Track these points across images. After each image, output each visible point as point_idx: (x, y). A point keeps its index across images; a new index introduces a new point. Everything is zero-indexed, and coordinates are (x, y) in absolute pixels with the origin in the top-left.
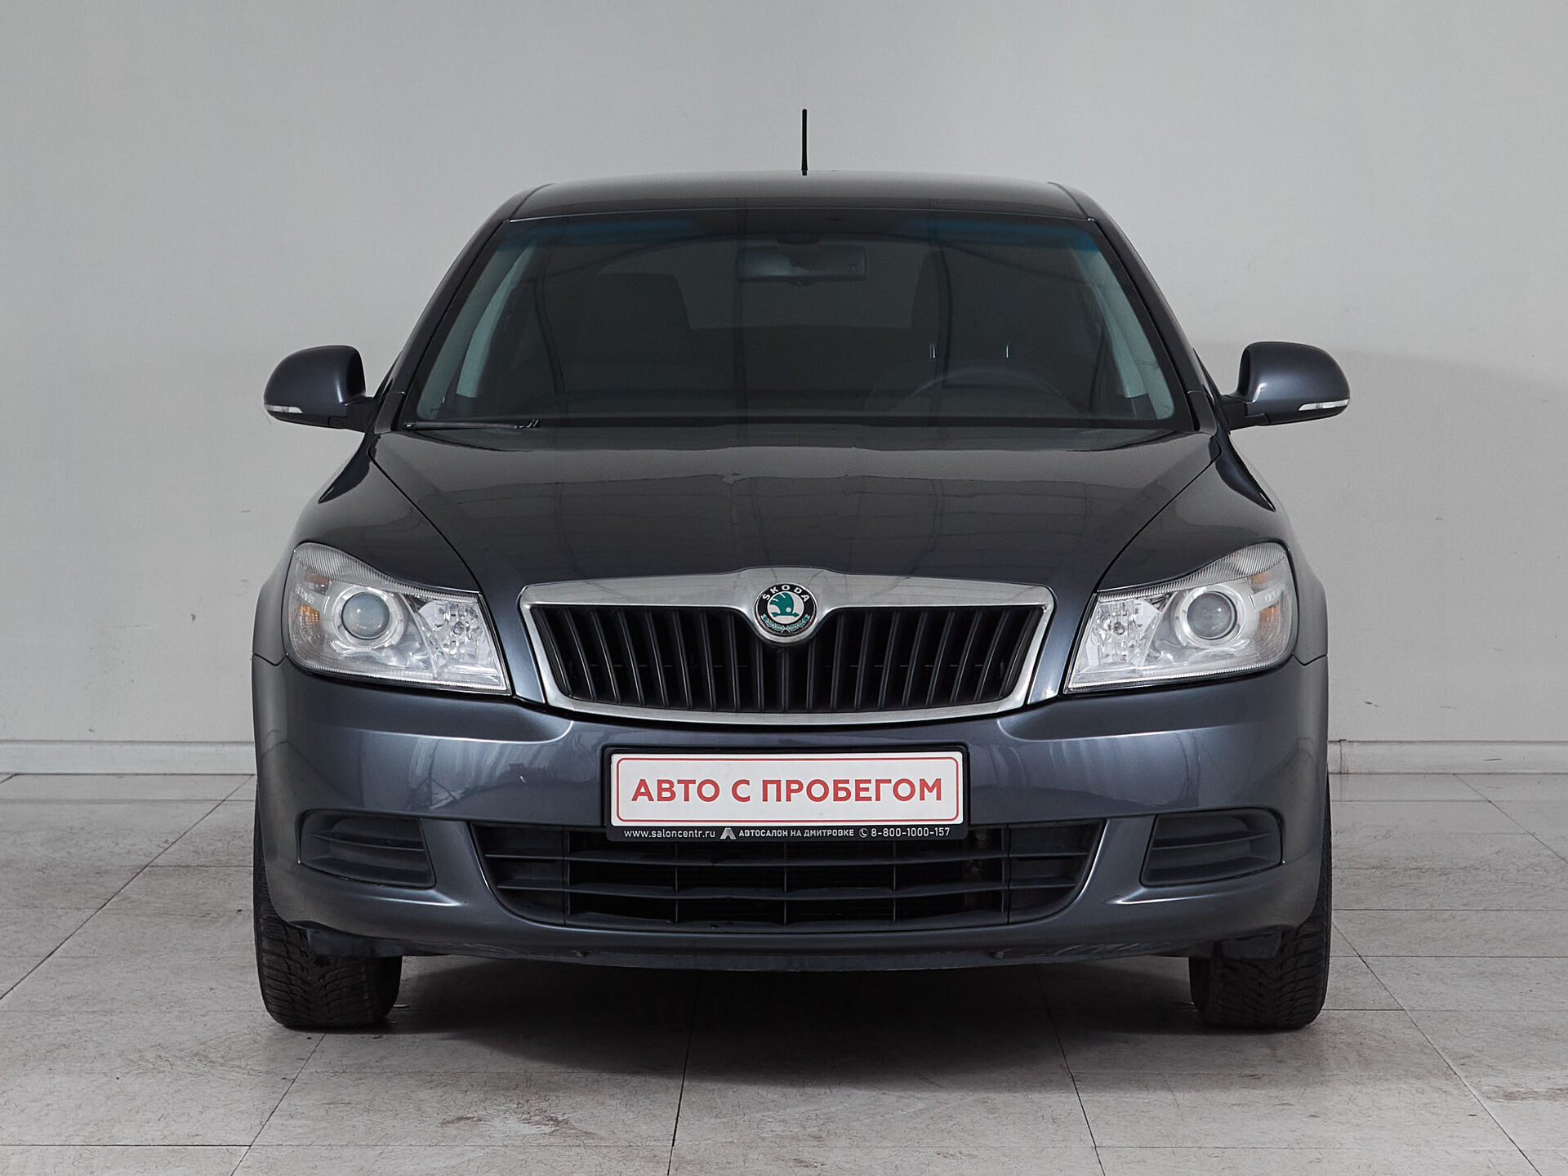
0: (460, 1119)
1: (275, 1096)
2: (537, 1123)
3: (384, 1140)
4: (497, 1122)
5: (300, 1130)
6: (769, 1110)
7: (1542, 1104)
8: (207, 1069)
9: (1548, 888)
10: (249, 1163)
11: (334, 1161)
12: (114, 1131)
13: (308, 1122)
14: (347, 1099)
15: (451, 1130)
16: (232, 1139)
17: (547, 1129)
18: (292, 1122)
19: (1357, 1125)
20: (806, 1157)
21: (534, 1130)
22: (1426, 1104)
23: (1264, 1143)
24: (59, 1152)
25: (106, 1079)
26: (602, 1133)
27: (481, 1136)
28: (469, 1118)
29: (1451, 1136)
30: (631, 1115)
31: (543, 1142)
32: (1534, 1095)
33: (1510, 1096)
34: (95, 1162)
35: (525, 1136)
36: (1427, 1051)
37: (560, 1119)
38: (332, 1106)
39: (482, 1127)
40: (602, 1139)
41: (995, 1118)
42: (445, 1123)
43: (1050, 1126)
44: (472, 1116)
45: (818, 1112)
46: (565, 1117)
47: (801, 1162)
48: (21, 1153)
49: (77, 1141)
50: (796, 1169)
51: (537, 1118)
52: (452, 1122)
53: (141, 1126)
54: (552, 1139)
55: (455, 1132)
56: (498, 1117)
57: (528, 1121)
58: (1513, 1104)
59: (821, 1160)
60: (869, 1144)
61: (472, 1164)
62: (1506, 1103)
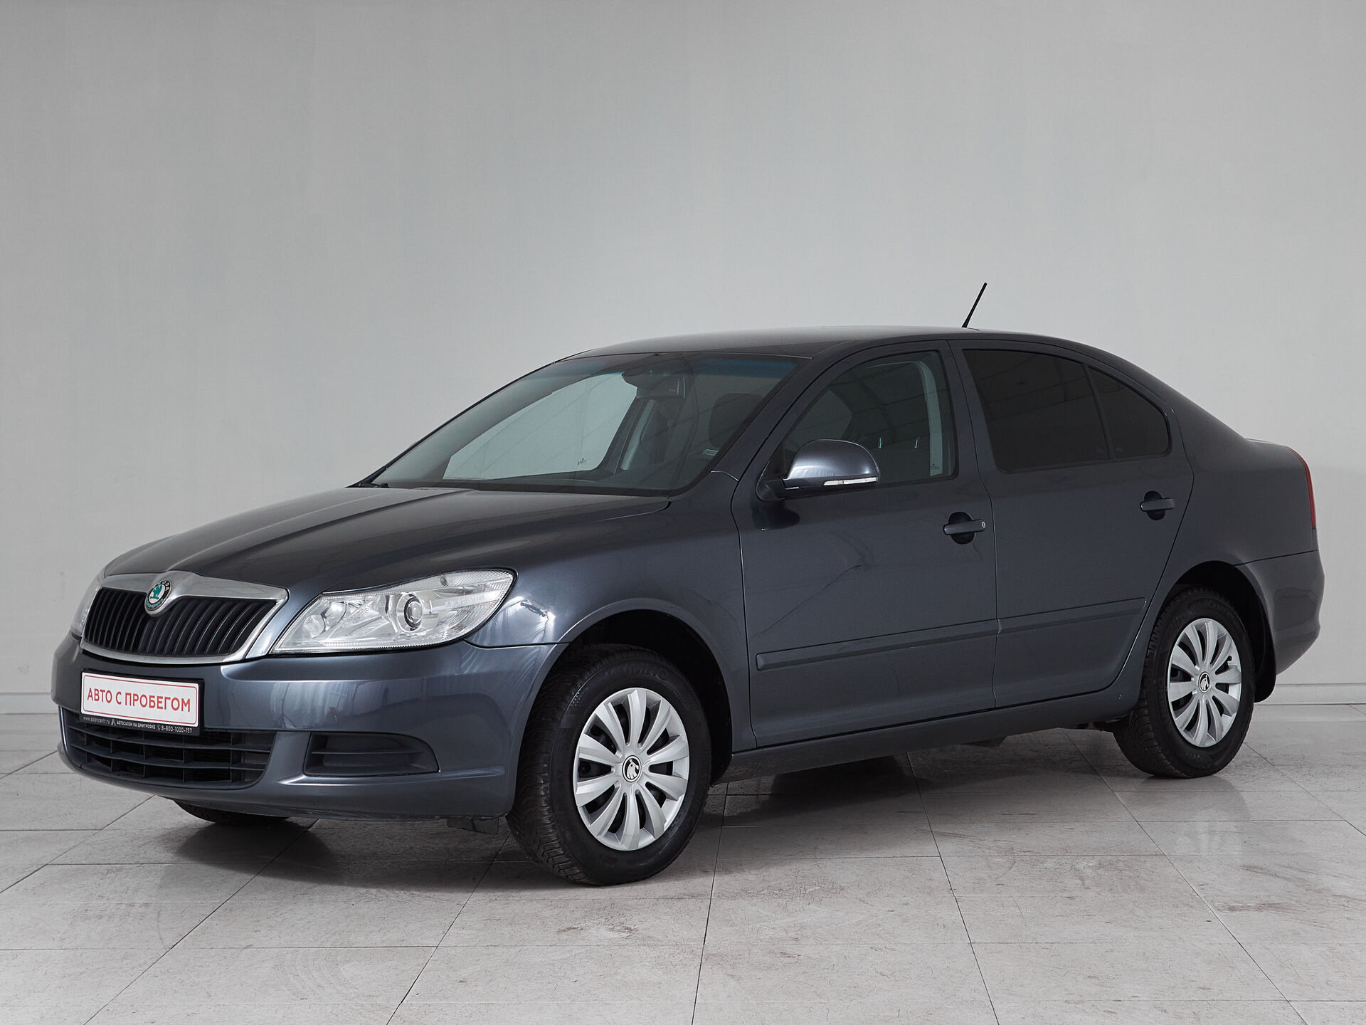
0: (570, 929)
1: (452, 915)
2: (618, 931)
3: (521, 942)
4: (593, 931)
5: (468, 937)
6: (764, 922)
7: (1253, 914)
8: (409, 898)
9: (1256, 777)
10: (436, 958)
11: (491, 956)
12: (351, 938)
13: (473, 932)
14: (498, 917)
15: (564, 936)
16: (426, 942)
17: (624, 935)
18: (463, 931)
19: (1136, 928)
20: (788, 951)
21: (616, 935)
22: (1179, 914)
23: (1077, 940)
24: (316, 952)
25: (346, 905)
26: (660, 937)
27: (583, 939)
28: (575, 928)
29: (1196, 935)
30: (678, 925)
31: (622, 943)
32: (1248, 908)
33: (1232, 909)
34: (339, 958)
35: (610, 939)
36: (1179, 880)
37: (633, 928)
38: (488, 921)
39: (584, 934)
40: (658, 940)
41: (907, 926)
42: (559, 932)
43: (943, 930)
44: (576, 926)
45: (795, 923)
46: (636, 927)
47: (785, 954)
48: (292, 953)
49: (328, 945)
50: (782, 959)
51: (618, 928)
52: (565, 931)
53: (367, 935)
54: (628, 941)
55: (566, 937)
56: (593, 927)
57: (612, 930)
58: (1234, 914)
59: (798, 953)
60: (828, 942)
61: (577, 957)
62: (1229, 913)
